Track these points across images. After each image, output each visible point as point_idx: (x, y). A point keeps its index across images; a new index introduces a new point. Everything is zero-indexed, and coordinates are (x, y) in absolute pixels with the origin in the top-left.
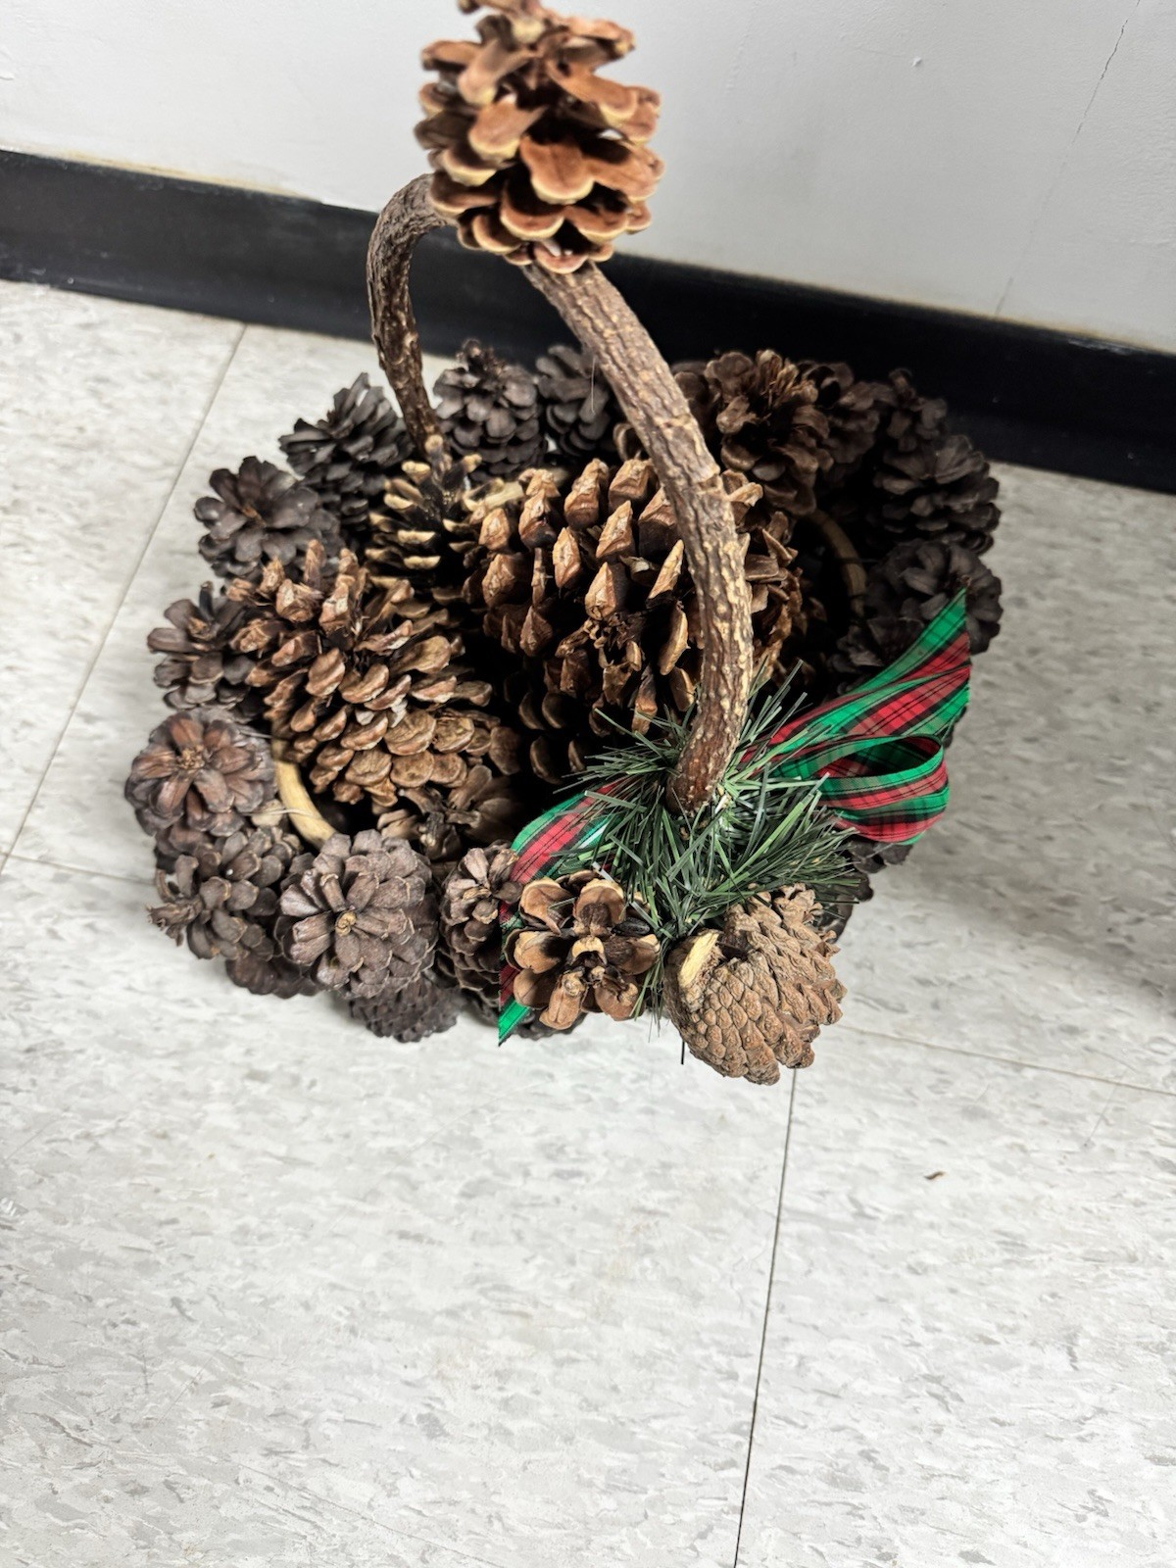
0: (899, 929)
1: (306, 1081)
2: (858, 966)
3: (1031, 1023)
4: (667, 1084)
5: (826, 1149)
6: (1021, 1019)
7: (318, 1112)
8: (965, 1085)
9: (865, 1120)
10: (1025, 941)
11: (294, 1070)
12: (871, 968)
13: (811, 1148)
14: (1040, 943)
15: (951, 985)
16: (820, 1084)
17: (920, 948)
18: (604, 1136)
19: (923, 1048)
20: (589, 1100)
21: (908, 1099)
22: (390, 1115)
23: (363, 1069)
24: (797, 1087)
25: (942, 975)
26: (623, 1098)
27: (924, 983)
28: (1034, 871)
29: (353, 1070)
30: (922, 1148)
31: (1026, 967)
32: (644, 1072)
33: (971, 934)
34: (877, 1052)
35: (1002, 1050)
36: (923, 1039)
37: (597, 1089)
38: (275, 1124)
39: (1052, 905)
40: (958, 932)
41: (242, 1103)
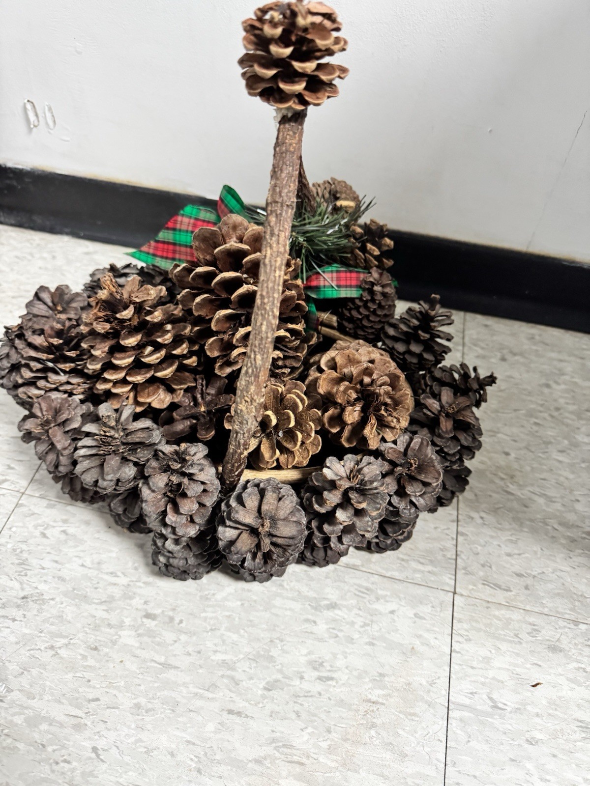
0: (503, 546)
1: (177, 620)
2: (483, 566)
3: (581, 599)
4: (380, 629)
5: (472, 668)
6: (575, 596)
7: (183, 638)
8: (547, 633)
9: (493, 651)
10: (571, 554)
11: (171, 613)
12: (490, 567)
13: (464, 667)
14: (580, 555)
15: (534, 577)
16: (467, 630)
17: (516, 556)
18: (346, 658)
19: (521, 611)
20: (337, 636)
21: (517, 640)
22: (224, 641)
23: (209, 615)
24: (454, 631)
25: (529, 571)
26: (356, 636)
27: (519, 575)
28: (571, 517)
29: (203, 615)
30: (527, 669)
31: (574, 568)
32: (367, 622)
33: (542, 549)
34: (497, 613)
35: (566, 613)
36: (522, 606)
37: (342, 631)
38: (159, 644)
39: (584, 535)
40: (535, 549)
41: (140, 631)
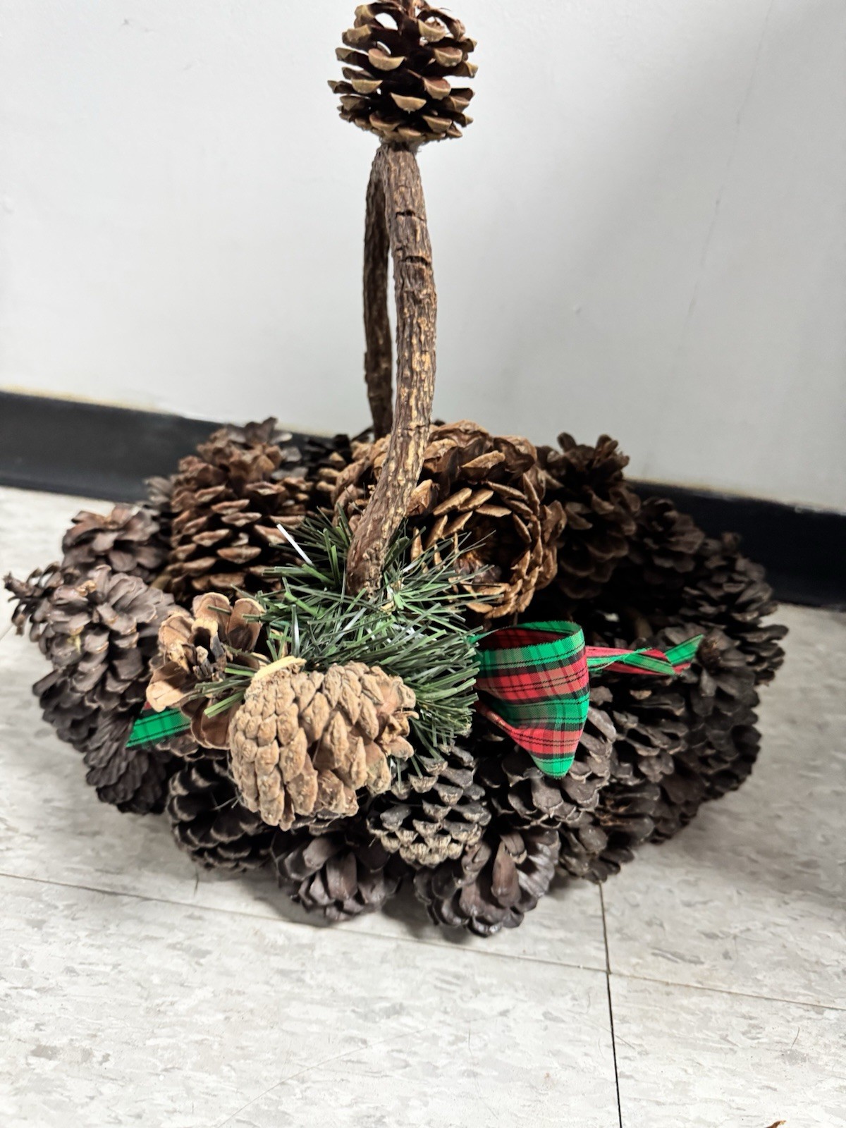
0: (676, 891)
1: (98, 1056)
2: (649, 924)
3: (817, 968)
4: (486, 1045)
5: (658, 1103)
6: (807, 965)
7: (108, 1089)
8: (774, 1029)
9: (690, 1070)
10: (787, 898)
11: (86, 1044)
12: (661, 925)
13: (644, 1103)
14: (800, 898)
15: (735, 937)
16: (637, 1036)
17: (699, 906)
18: (426, 1104)
19: (725, 995)
20: (407, 1065)
21: (726, 1046)
22: (189, 1090)
23: (162, 1042)
24: (616, 1039)
25: (725, 929)
26: (442, 1061)
27: (711, 936)
28: (775, 842)
29: (150, 1043)
30: (754, 1097)
31: (796, 919)
32: (461, 1033)
33: (739, 893)
34: (685, 1002)
35: (799, 994)
36: (724, 987)
37: (415, 1053)
38: (58, 1106)
39: (799, 868)
40: (728, 893)
41: (22, 1083)
